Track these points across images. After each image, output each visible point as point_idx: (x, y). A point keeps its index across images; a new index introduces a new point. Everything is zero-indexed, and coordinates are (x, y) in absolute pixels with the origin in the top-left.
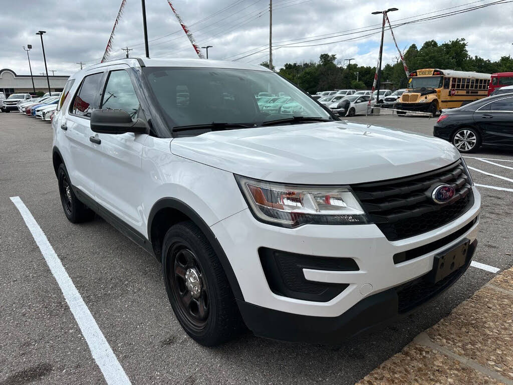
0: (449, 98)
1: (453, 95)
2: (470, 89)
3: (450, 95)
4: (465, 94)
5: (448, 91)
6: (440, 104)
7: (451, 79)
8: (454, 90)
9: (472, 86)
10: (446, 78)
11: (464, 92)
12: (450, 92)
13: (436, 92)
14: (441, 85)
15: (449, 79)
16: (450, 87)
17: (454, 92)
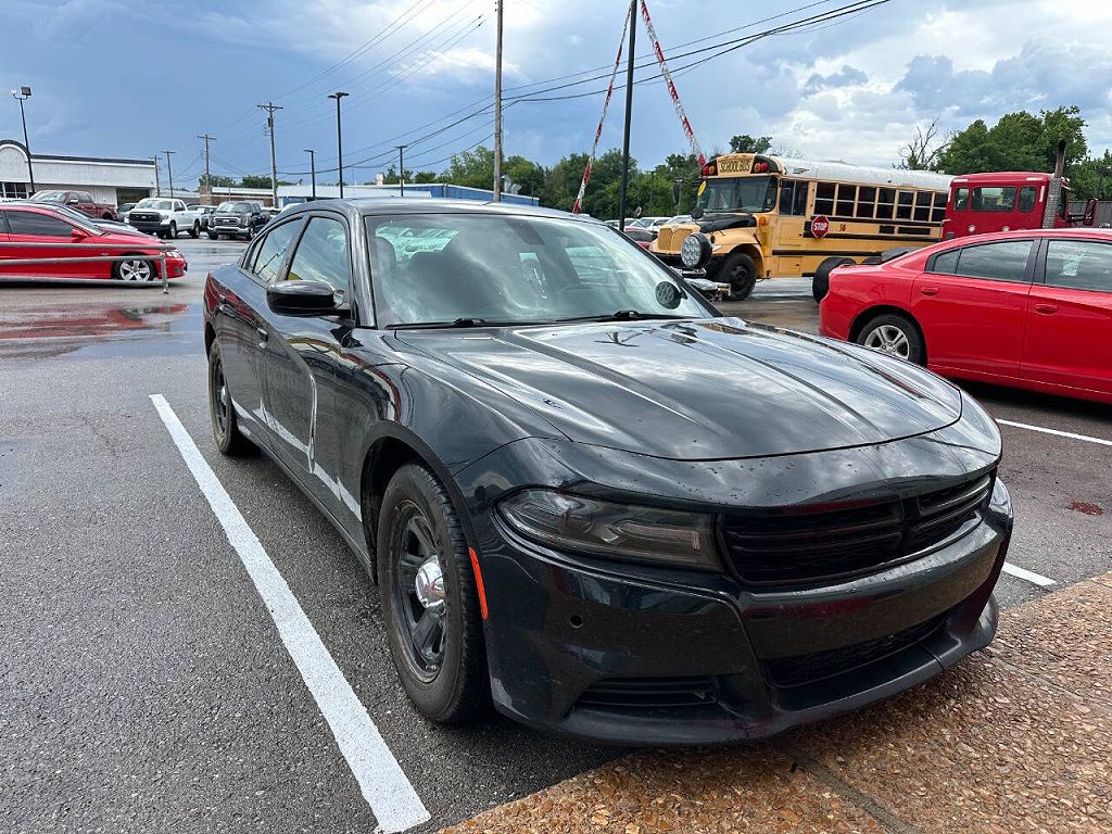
0: (806, 244)
1: (820, 234)
2: (894, 219)
3: (808, 235)
4: (877, 233)
5: (800, 221)
6: (769, 263)
7: (812, 188)
8: (822, 220)
9: (904, 213)
10: (789, 183)
11: (874, 229)
12: (808, 225)
13: (754, 225)
14: (769, 202)
15: (803, 186)
16: (810, 211)
17: (822, 227)
